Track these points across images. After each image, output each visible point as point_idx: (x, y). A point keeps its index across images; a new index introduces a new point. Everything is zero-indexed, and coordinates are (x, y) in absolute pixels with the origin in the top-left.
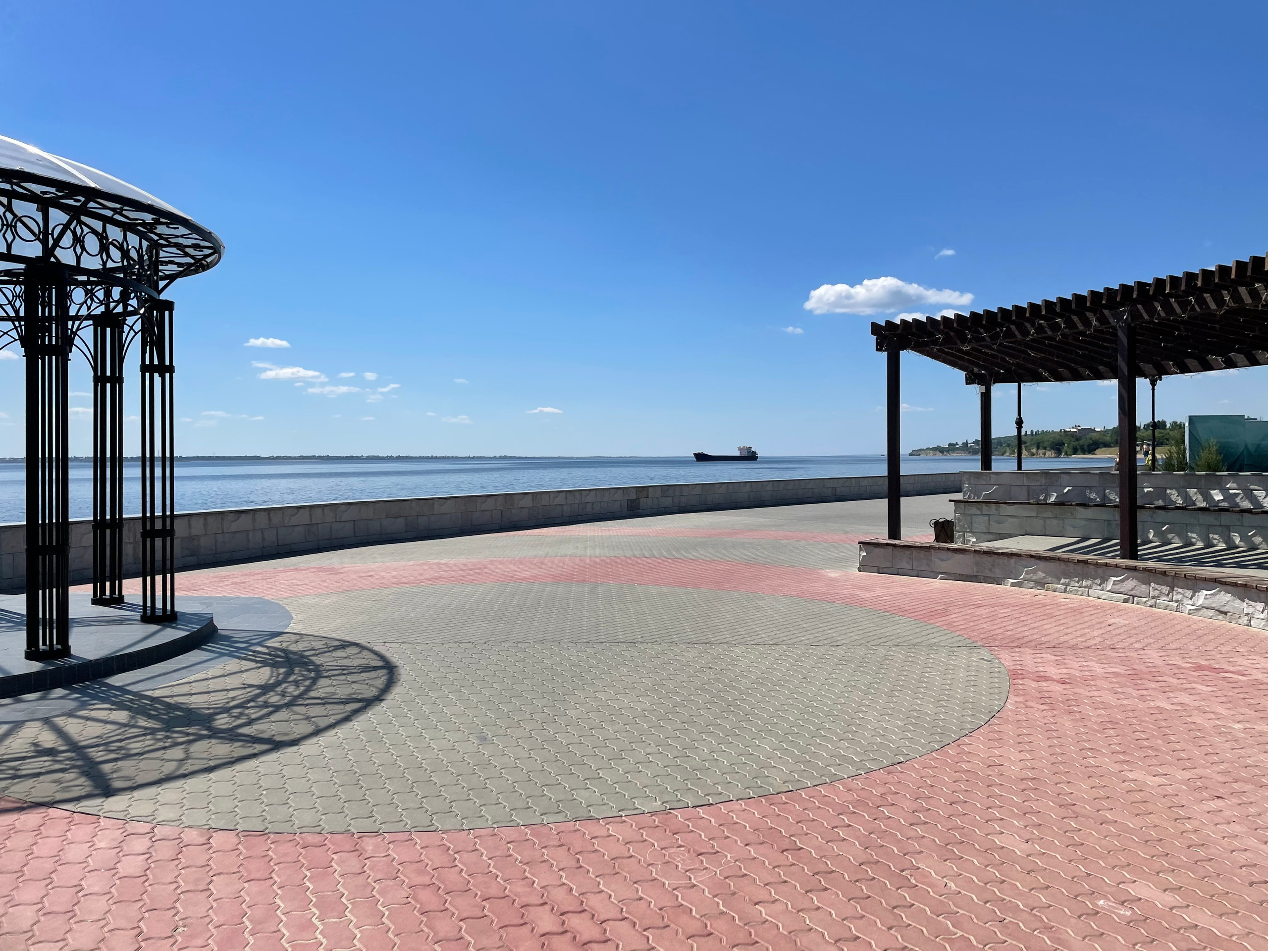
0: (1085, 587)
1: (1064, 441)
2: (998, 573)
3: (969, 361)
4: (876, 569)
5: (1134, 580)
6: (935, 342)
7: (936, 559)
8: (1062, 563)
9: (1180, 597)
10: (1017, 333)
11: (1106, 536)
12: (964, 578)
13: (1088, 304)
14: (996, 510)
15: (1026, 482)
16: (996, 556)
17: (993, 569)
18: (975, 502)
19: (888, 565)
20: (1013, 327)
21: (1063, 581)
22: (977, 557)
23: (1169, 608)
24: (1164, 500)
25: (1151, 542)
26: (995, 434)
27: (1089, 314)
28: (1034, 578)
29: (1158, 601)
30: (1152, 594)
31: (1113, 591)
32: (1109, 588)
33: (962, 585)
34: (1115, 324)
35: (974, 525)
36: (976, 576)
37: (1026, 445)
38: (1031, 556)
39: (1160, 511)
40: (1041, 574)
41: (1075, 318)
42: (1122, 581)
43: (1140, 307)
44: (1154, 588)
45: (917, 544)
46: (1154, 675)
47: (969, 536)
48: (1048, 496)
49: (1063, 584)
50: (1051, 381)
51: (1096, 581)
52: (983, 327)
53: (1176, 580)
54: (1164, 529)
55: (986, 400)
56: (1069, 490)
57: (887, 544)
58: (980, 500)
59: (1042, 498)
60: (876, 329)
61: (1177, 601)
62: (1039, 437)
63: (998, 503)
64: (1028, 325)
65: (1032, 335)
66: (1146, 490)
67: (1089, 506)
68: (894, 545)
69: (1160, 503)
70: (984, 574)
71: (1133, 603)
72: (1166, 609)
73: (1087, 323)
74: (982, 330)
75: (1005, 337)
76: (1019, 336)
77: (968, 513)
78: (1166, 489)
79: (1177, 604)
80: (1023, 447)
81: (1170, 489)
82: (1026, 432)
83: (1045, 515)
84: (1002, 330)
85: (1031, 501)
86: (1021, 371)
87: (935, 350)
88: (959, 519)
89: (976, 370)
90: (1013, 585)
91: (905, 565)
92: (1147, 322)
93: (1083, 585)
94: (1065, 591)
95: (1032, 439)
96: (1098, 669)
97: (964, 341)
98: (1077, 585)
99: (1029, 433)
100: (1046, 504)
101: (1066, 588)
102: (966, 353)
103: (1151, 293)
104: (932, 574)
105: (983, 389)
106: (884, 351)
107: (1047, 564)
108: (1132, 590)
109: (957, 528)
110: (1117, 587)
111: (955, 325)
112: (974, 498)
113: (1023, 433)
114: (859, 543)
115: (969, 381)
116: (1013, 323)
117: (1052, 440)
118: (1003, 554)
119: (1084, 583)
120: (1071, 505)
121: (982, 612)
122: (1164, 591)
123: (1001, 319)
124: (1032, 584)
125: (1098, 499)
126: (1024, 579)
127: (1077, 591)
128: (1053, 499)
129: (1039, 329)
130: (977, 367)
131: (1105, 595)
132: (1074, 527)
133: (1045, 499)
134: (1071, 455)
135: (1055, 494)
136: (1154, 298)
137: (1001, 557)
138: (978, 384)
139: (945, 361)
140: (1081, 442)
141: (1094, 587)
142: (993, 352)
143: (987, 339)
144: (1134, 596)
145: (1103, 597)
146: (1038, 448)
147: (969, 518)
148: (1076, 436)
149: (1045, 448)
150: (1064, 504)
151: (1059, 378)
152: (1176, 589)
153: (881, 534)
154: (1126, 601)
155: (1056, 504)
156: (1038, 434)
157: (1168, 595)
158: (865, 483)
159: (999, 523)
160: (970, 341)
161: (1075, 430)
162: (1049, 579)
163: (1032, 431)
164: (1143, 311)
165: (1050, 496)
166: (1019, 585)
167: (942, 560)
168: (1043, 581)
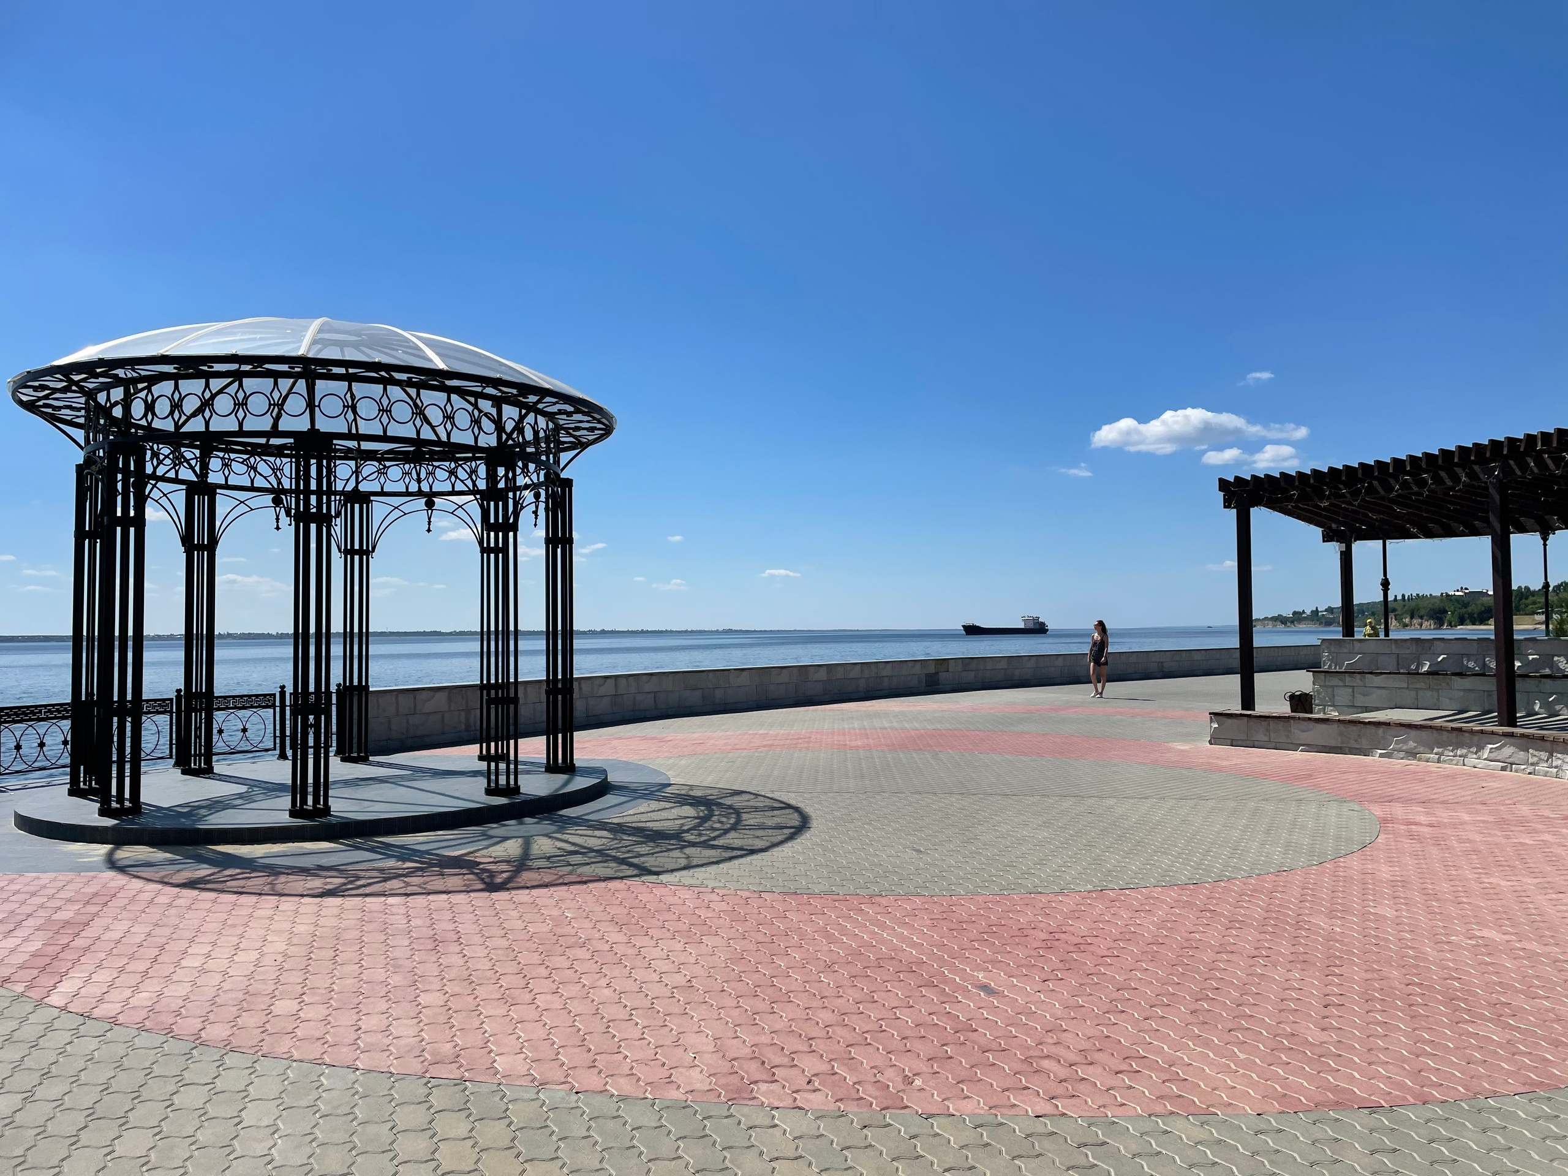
0: (1460, 756)
1: (1447, 608)
2: (1364, 744)
3: (1326, 517)
4: (1229, 742)
5: (1512, 747)
6: (1290, 499)
7: (1296, 731)
8: (1435, 731)
9: (1559, 762)
10: (1380, 489)
11: (1486, 709)
12: (1327, 750)
13: (1456, 460)
14: (1361, 680)
15: (1394, 651)
16: (1362, 725)
17: (1359, 740)
18: (1337, 672)
19: (1243, 736)
20: (1375, 483)
21: (1436, 750)
22: (1342, 727)
23: (1548, 774)
24: (1551, 668)
25: (1537, 714)
26: (1358, 599)
27: (1458, 470)
28: (1404, 748)
29: (1537, 768)
30: (1531, 761)
31: (1490, 758)
32: (1485, 756)
33: (1325, 757)
34: (1486, 480)
35: (1337, 698)
36: (1341, 748)
37: (1397, 613)
38: (1401, 725)
39: (1547, 680)
40: (1412, 744)
41: (1443, 474)
42: (1497, 748)
43: (1512, 462)
44: (1533, 755)
45: (1274, 715)
46: (1522, 822)
47: (1331, 711)
48: (1420, 665)
49: (1436, 754)
50: (1421, 538)
51: (1471, 750)
52: (1342, 482)
53: (1555, 746)
54: (1551, 699)
55: (1346, 560)
56: (1444, 658)
57: (1241, 715)
58: (1343, 670)
59: (1413, 667)
60: (1223, 484)
61: (1556, 767)
62: (1413, 604)
63: (1364, 673)
64: (1392, 481)
65: (1396, 492)
66: (1531, 657)
67: (1465, 675)
68: (1249, 716)
69: (1547, 671)
70: (1350, 746)
71: (1511, 771)
72: (1546, 776)
73: (1456, 479)
74: (1341, 486)
75: (1366, 493)
76: (1382, 493)
77: (1330, 684)
78: (1553, 656)
79: (1556, 770)
80: (1391, 615)
81: (1559, 656)
82: (1396, 596)
83: (1417, 686)
84: (1363, 486)
85: (1401, 671)
86: (1386, 527)
87: (1290, 507)
88: (1318, 691)
89: (1334, 526)
90: (1381, 756)
91: (1262, 737)
92: (1520, 477)
93: (1458, 754)
94: (1439, 761)
95: (1404, 606)
96: (1466, 817)
97: (1322, 497)
98: (1451, 754)
99: (1399, 597)
100: (1418, 674)
101: (1439, 758)
102: (1325, 509)
103: (1522, 450)
104: (1292, 746)
105: (1343, 547)
106: (1233, 508)
107: (1418, 732)
108: (1509, 758)
109: (1317, 701)
110: (1493, 755)
111: (1312, 481)
112: (1335, 668)
113: (1391, 598)
114: (1210, 714)
115: (1327, 538)
116: (1376, 478)
117: (1430, 606)
118: (1369, 723)
119: (1459, 752)
120: (1447, 674)
121: (1349, 777)
122: (1542, 757)
123: (1362, 474)
124: (1402, 754)
125: (1477, 668)
126: (1393, 750)
127: (1452, 760)
128: (1426, 668)
129: (1405, 485)
130: (1335, 523)
131: (1482, 763)
132: (1451, 699)
133: (1417, 668)
134: (1456, 626)
135: (1428, 663)
136: (1526, 453)
137: (1368, 726)
138: (1337, 542)
139: (1299, 517)
140: (1469, 609)
141: (1470, 755)
142: (1355, 508)
143: (1348, 495)
144: (1512, 764)
145: (1480, 766)
146: (1412, 618)
147: (1330, 690)
148: (1463, 601)
149: (1421, 617)
150: (1438, 674)
151: (1429, 534)
152: (1555, 754)
153: (1235, 706)
154: (1503, 769)
155: (1428, 673)
156: (1412, 599)
157: (1547, 761)
158: (1197, 657)
159: (1364, 695)
160: (1328, 498)
161: (1460, 593)
162: (1421, 749)
163: (1403, 596)
164: (1515, 467)
165: (1423, 665)
166: (1388, 756)
167: (1303, 731)
168: (1414, 751)
